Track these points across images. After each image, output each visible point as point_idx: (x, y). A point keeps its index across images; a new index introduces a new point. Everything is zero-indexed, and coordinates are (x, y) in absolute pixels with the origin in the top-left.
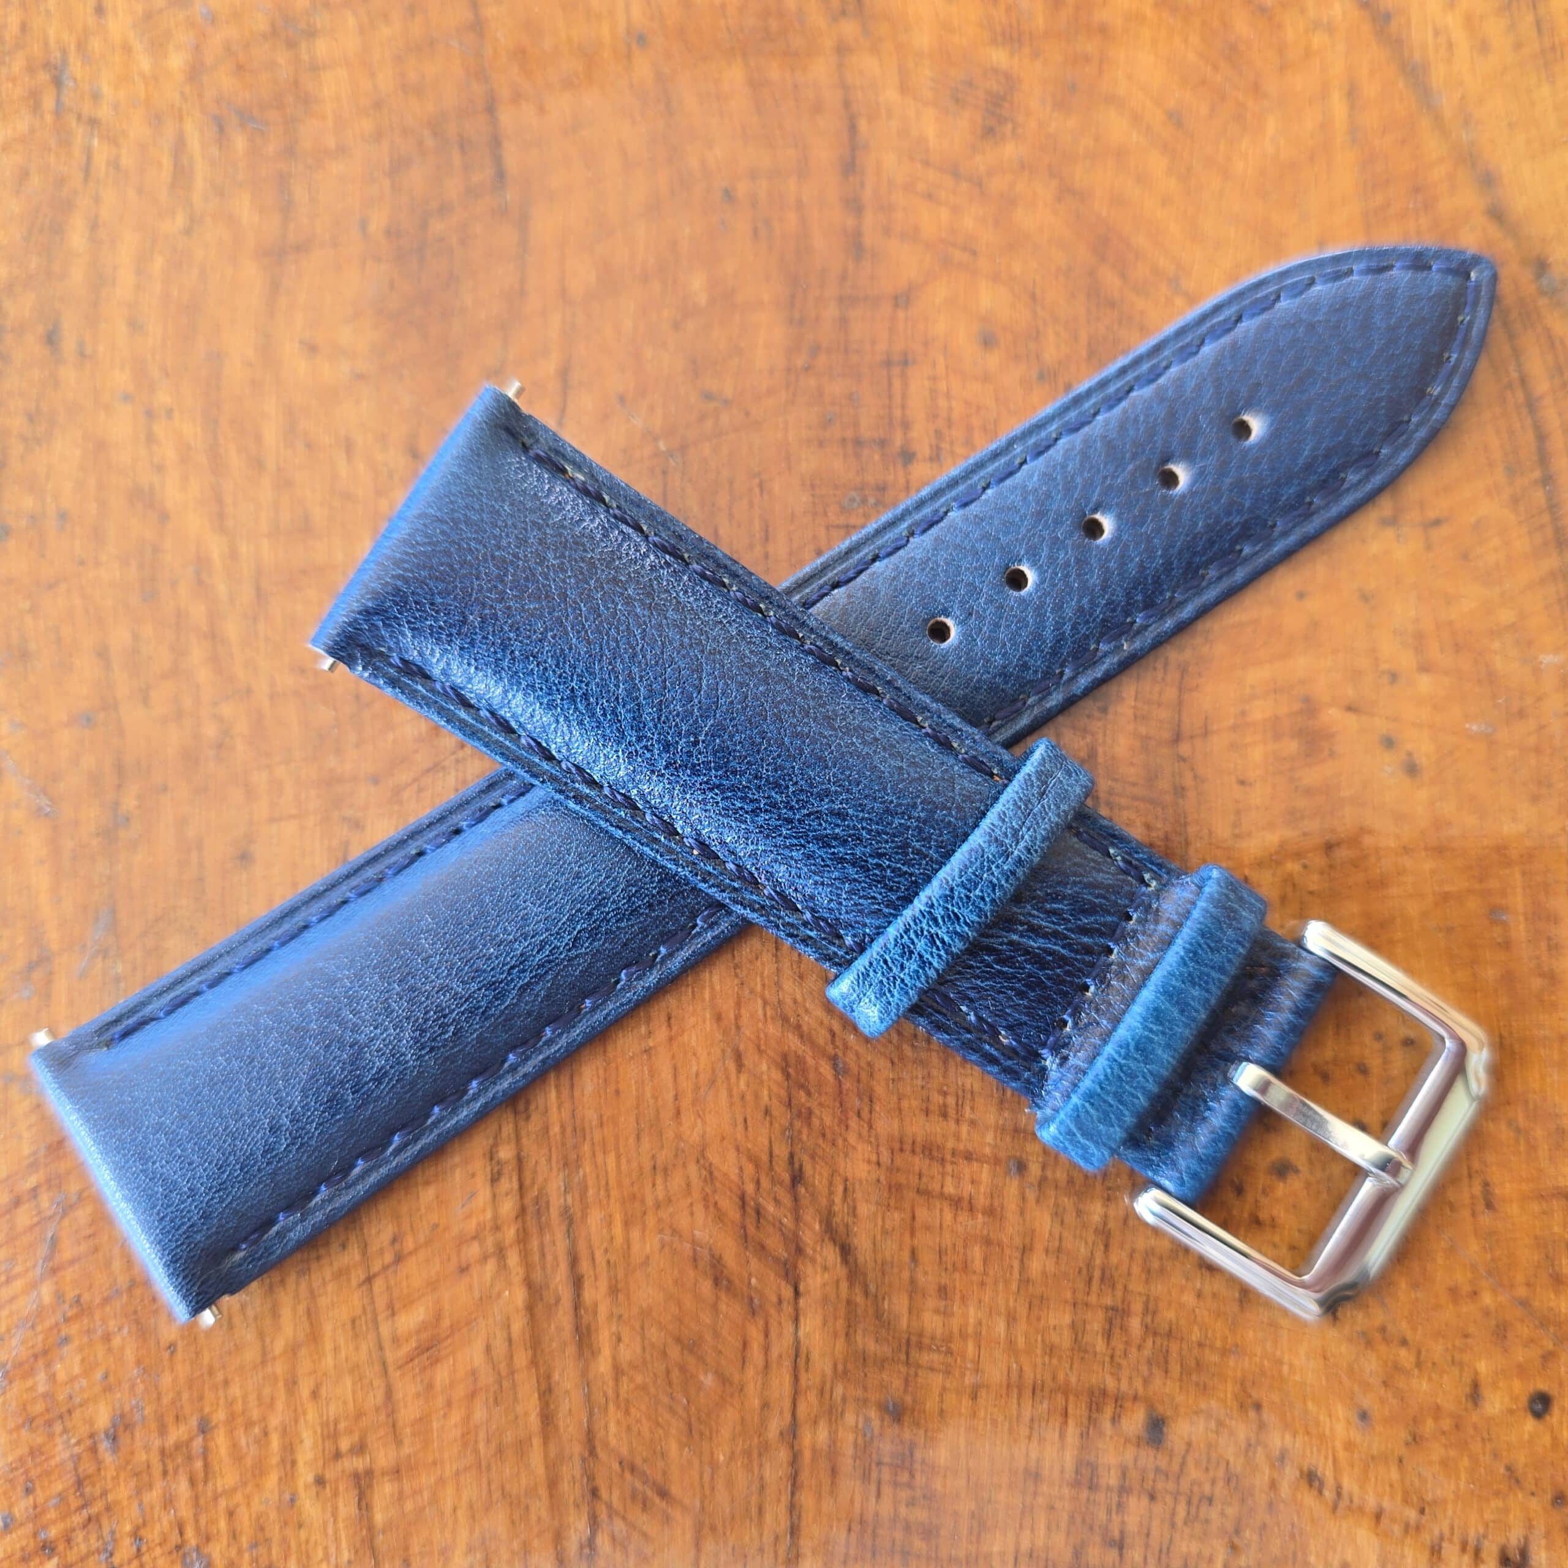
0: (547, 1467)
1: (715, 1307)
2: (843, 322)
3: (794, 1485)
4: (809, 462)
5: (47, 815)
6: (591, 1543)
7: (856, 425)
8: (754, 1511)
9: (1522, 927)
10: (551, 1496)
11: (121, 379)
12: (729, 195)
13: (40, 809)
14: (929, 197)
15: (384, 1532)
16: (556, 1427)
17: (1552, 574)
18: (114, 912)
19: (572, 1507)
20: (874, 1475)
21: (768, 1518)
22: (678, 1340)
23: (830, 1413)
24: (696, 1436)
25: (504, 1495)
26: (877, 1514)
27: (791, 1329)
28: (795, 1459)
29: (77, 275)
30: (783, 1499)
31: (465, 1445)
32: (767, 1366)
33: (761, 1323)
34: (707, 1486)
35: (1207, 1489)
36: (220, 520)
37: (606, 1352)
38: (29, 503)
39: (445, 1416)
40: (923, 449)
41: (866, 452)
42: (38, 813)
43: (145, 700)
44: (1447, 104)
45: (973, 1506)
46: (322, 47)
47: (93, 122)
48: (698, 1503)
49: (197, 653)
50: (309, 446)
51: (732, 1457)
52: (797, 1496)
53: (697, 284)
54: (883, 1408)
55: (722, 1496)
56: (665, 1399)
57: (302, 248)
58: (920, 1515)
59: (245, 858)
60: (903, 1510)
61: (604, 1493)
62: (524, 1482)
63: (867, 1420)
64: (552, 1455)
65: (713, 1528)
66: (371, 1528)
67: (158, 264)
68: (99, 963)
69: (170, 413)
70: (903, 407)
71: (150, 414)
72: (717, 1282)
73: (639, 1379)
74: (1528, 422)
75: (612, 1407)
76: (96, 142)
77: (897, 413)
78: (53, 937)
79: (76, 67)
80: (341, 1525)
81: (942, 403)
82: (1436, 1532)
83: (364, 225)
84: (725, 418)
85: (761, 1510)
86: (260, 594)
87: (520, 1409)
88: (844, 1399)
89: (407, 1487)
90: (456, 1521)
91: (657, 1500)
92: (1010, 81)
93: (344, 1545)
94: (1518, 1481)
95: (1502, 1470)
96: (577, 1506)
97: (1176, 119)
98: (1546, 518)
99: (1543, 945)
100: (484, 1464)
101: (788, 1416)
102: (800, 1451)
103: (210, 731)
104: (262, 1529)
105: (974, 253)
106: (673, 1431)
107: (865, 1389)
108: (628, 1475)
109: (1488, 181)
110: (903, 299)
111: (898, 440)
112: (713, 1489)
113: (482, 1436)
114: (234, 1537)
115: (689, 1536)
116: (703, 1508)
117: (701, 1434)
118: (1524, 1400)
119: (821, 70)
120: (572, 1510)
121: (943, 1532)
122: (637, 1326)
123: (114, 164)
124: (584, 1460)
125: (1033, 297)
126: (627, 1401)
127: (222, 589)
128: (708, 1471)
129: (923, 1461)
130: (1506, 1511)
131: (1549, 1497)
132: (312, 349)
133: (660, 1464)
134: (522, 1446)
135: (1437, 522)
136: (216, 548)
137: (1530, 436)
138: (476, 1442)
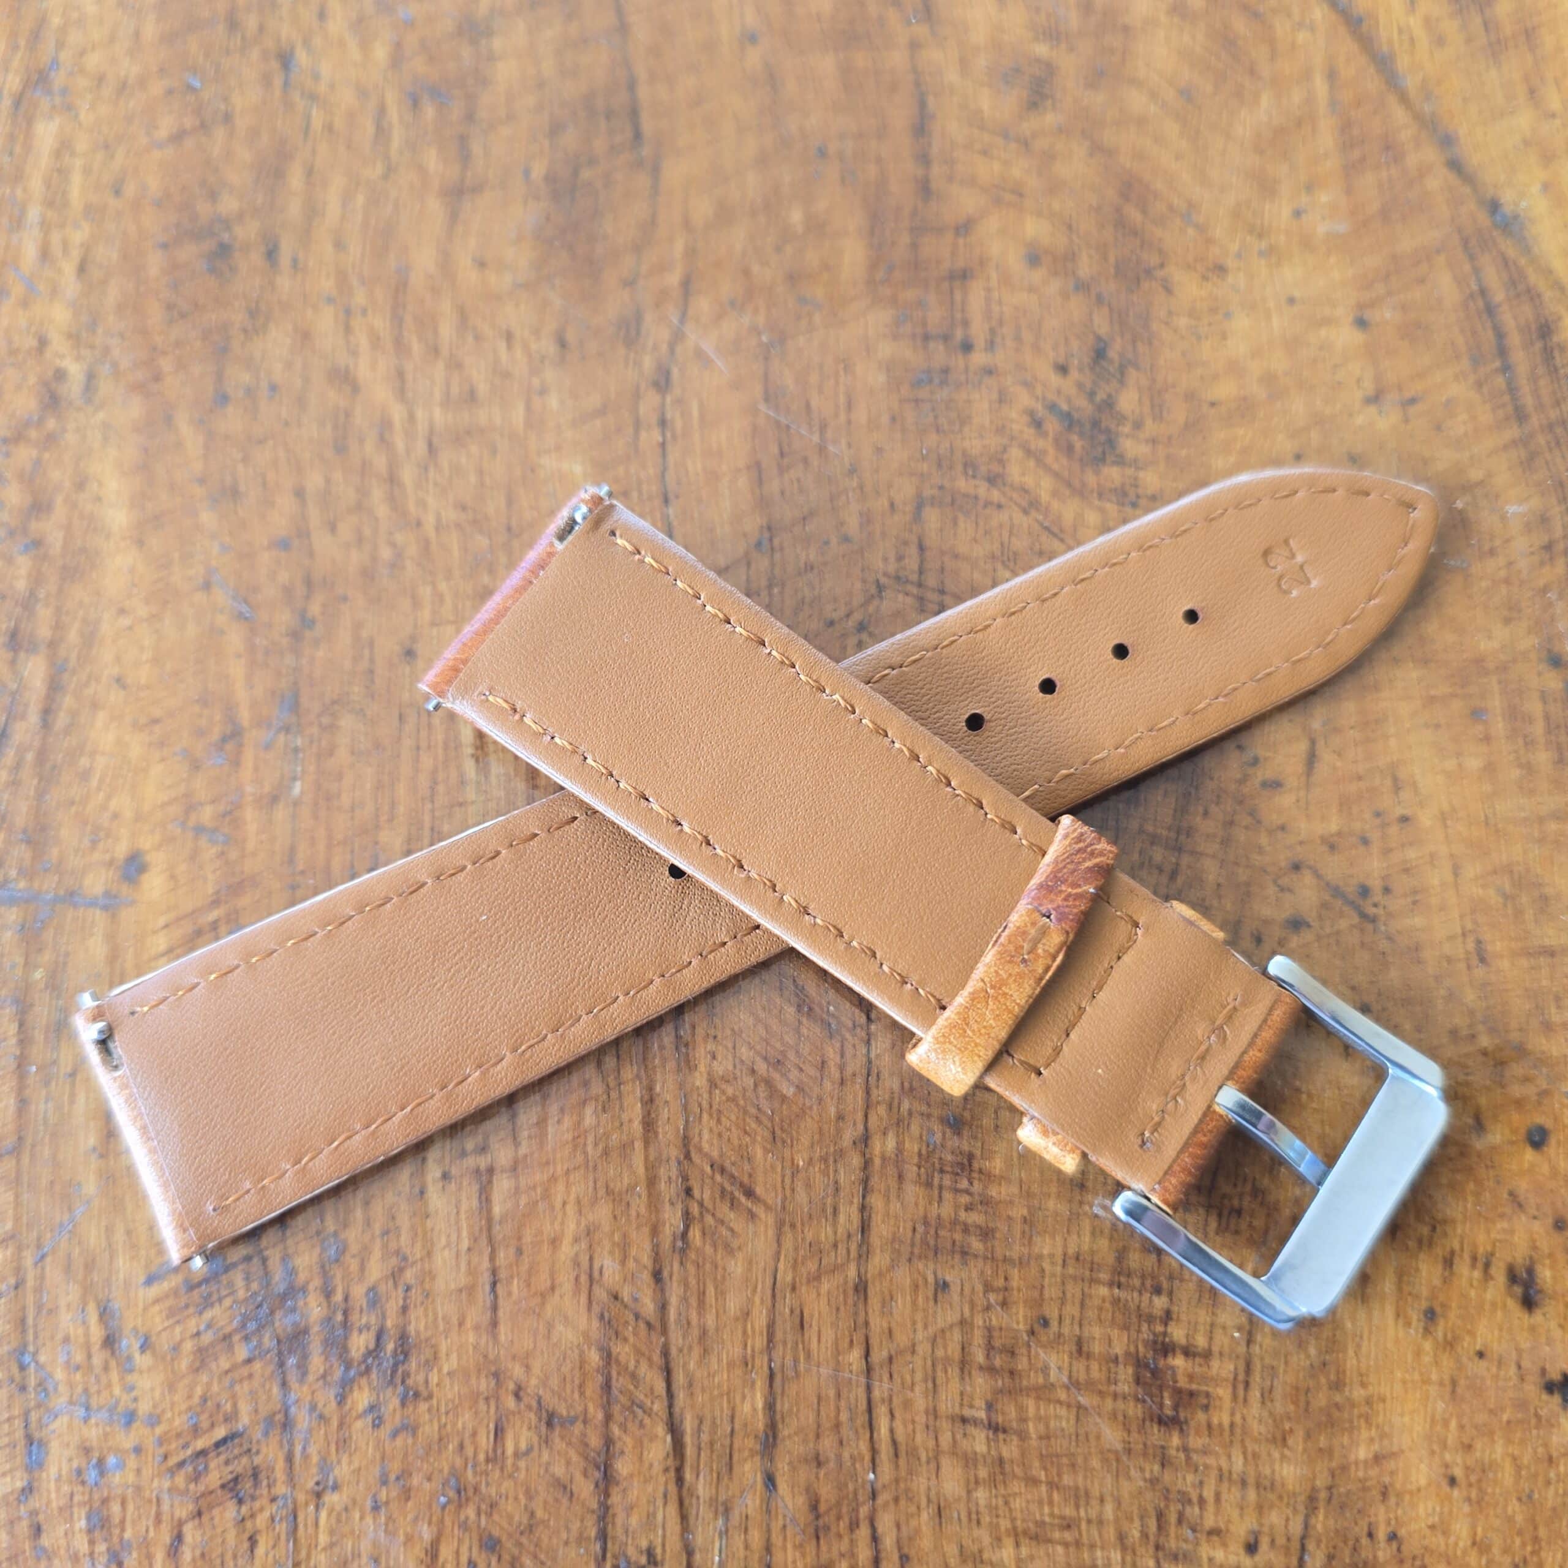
0: (647, 1169)
1: (798, 1031)
2: (914, 246)
3: (865, 1189)
4: (886, 349)
5: (246, 619)
6: (684, 1235)
7: (924, 324)
8: (829, 1210)
9: (1500, 725)
10: (650, 1195)
11: (327, 284)
12: (822, 153)
13: (241, 614)
14: (985, 153)
15: (500, 1223)
16: (656, 1134)
17: (1514, 443)
18: (296, 696)
19: (667, 1205)
20: (936, 1181)
21: (842, 1218)
22: (765, 1059)
23: (898, 1124)
24: (779, 1144)
25: (608, 1193)
26: (939, 1217)
27: (864, 1051)
28: (867, 1164)
29: (294, 209)
30: (855, 1201)
31: (575, 1147)
32: (842, 1082)
33: (838, 1045)
34: (787, 1187)
35: (1236, 1203)
36: (401, 393)
37: (702, 1068)
38: (246, 377)
39: (559, 1122)
40: (980, 340)
41: (932, 345)
42: (240, 617)
43: (333, 528)
44: (1411, 83)
45: (1025, 1212)
46: (497, 43)
47: (313, 97)
48: (779, 1201)
49: (377, 494)
50: (478, 338)
51: (810, 1162)
52: (868, 1199)
53: (796, 216)
54: (944, 1121)
55: (802, 1196)
56: (753, 1111)
57: (478, 189)
58: (975, 1218)
59: (410, 654)
60: (963, 1215)
61: (696, 1193)
62: (626, 1181)
63: (930, 1132)
64: (651, 1158)
65: (793, 1226)
66: (490, 1220)
67: (360, 199)
68: (282, 738)
69: (364, 312)
70: (963, 311)
71: (348, 312)
72: (799, 1008)
73: (730, 1091)
74: (1489, 324)
75: (705, 1116)
76: (314, 112)
77: (958, 316)
78: (245, 716)
79: (302, 57)
80: (463, 1216)
81: (996, 308)
82: (1448, 1249)
83: (527, 172)
84: (817, 318)
85: (835, 1211)
86: (431, 448)
87: (625, 1117)
88: (910, 1113)
89: (523, 1182)
90: (565, 1214)
91: (743, 1199)
92: (1050, 68)
93: (465, 1234)
94: (1520, 1206)
95: (1505, 1196)
96: (672, 1204)
97: (1187, 94)
98: (1507, 398)
99: (1520, 741)
100: (591, 1164)
101: (860, 1127)
102: (871, 1159)
103: (386, 553)
104: (393, 1218)
105: (1021, 195)
106: (759, 1138)
107: (929, 1105)
108: (718, 1178)
109: (1447, 141)
110: (965, 228)
111: (959, 334)
112: (793, 1190)
113: (590, 1139)
114: (369, 1225)
115: (771, 1233)
116: (784, 1208)
117: (784, 1142)
118: (1523, 1131)
119: (897, 59)
120: (667, 1206)
121: (998, 1235)
122: (730, 1045)
123: (329, 128)
124: (679, 1163)
125: (1070, 227)
126: (719, 1112)
127: (400, 444)
128: (788, 1172)
129: (981, 1171)
130: (1512, 1232)
131: (1550, 1221)
132: (482, 264)
133: (747, 1167)
134: (626, 1148)
135: (1413, 401)
136: (397, 413)
137: (1490, 334)
138: (585, 1144)
